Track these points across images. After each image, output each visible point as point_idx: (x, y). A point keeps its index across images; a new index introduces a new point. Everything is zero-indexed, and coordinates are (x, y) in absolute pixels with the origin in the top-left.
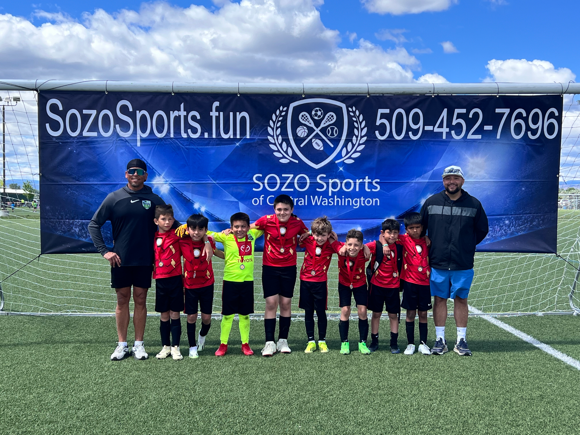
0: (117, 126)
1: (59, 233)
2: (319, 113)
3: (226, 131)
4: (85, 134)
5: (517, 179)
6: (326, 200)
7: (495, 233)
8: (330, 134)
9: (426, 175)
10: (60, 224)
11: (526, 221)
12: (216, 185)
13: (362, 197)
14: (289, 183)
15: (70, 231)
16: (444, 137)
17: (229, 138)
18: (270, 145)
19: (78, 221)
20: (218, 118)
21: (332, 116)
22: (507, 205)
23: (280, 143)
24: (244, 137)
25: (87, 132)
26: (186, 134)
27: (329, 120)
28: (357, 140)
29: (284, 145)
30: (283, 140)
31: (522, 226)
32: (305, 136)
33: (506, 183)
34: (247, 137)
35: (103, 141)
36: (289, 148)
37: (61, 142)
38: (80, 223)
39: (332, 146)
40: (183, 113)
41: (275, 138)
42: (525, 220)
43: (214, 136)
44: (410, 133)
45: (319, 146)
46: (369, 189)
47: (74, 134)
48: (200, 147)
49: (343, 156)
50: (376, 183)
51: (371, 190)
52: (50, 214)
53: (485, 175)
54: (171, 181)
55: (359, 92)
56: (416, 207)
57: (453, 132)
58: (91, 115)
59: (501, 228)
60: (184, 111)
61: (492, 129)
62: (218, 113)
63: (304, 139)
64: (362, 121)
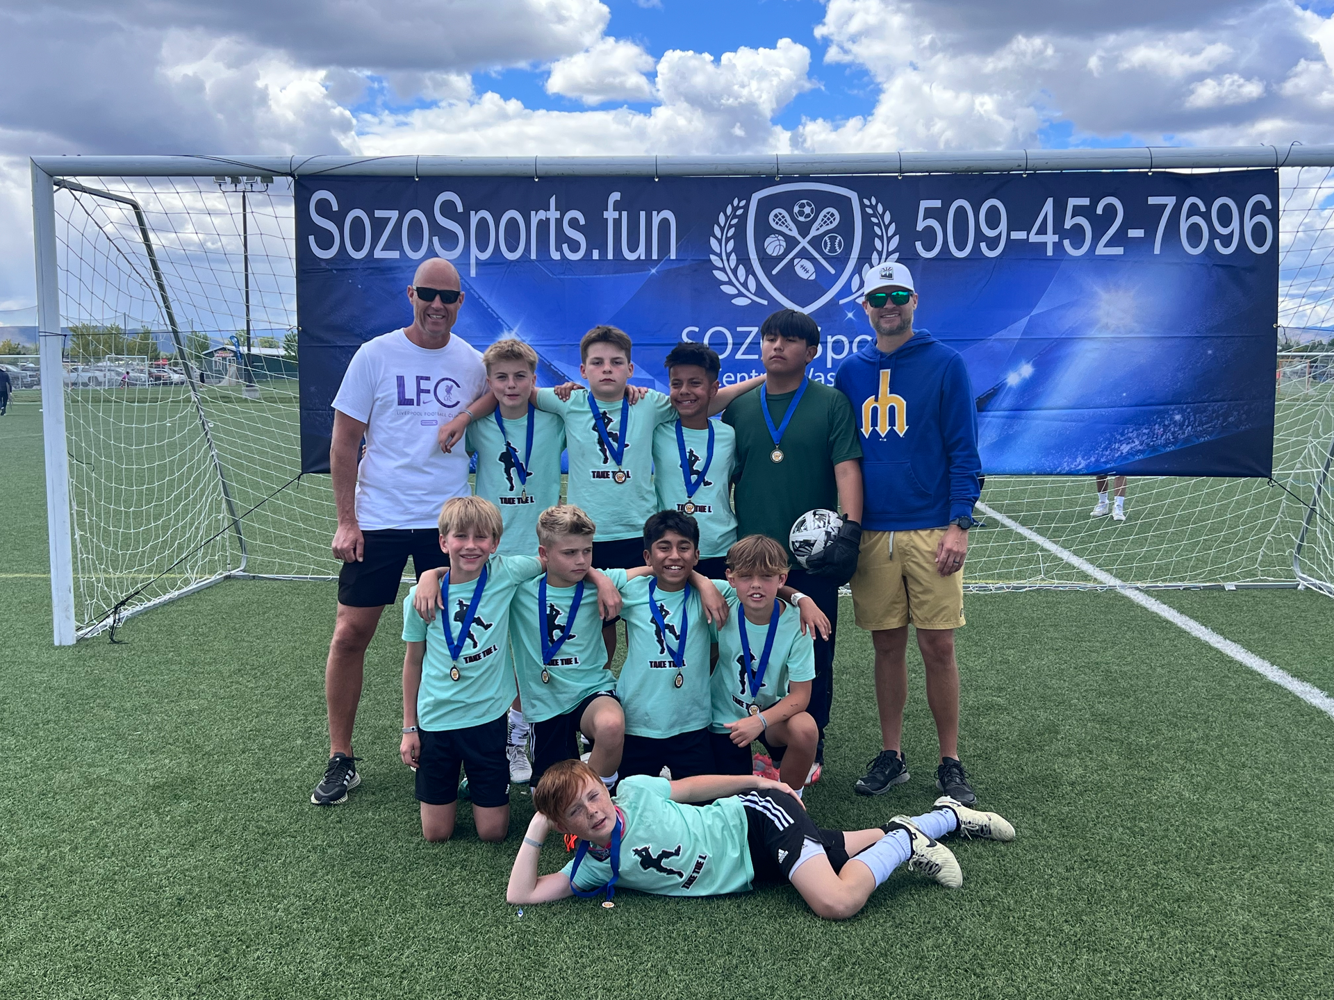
0: (436, 239)
2: (807, 210)
3: (633, 248)
4: (378, 254)
5: (1197, 332)
6: (820, 377)
7: (1154, 439)
8: (828, 248)
9: (1016, 325)
11: (1214, 415)
14: (750, 343)
16: (1050, 252)
17: (639, 259)
18: (714, 272)
20: (617, 222)
21: (832, 215)
22: (1179, 384)
23: (732, 267)
24: (666, 258)
25: (382, 250)
26: (559, 253)
27: (825, 222)
28: (880, 259)
29: (741, 271)
30: (739, 262)
31: (1207, 426)
32: (780, 253)
33: (1177, 340)
34: (672, 258)
35: (409, 267)
36: (750, 276)
37: (335, 270)
39: (833, 271)
40: (553, 214)
41: (724, 257)
42: (1213, 413)
43: (610, 256)
44: (983, 245)
45: (807, 272)
47: (360, 255)
48: (585, 276)
49: (853, 292)
52: (316, 401)
53: (1136, 325)
54: (531, 341)
55: (883, 169)
56: (999, 388)
57: (1066, 243)
58: (389, 219)
59: (1166, 428)
60: (556, 210)
61: (1143, 236)
62: (617, 213)
63: (780, 259)
64: (890, 223)
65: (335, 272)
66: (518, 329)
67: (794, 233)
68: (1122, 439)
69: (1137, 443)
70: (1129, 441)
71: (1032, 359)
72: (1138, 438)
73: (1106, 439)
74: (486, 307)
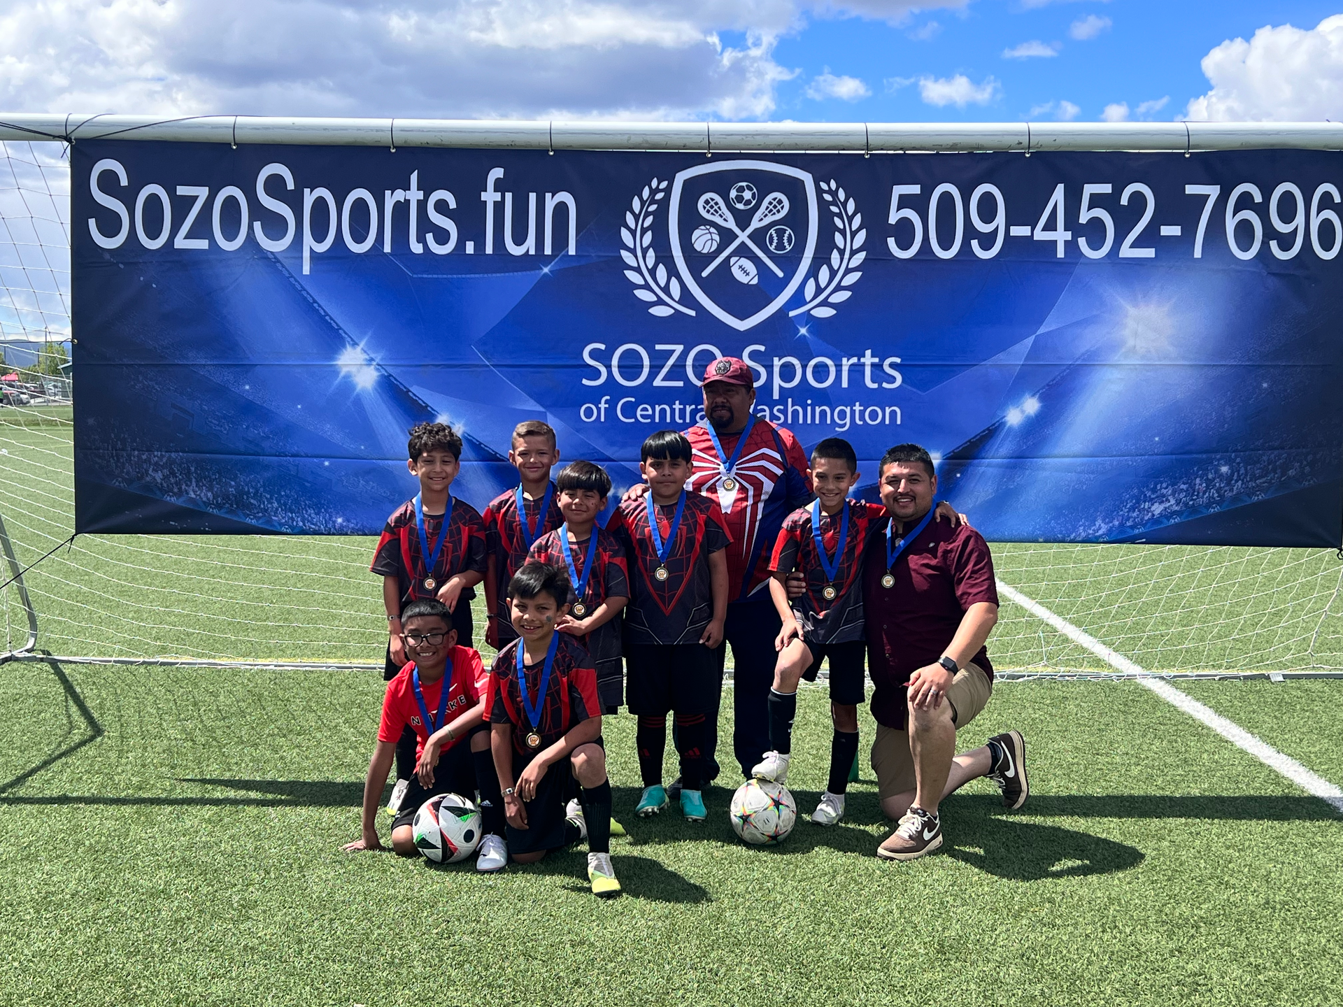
0: (257, 225)
1: (117, 484)
2: (747, 195)
3: (519, 239)
4: (181, 243)
5: (1249, 360)
6: (765, 411)
7: (1195, 497)
8: (774, 244)
9: (1017, 347)
10: (118, 459)
11: (1270, 467)
12: (493, 371)
13: (857, 404)
14: (673, 366)
15: (142, 476)
16: (1061, 253)
17: (526, 255)
18: (625, 272)
19: (161, 455)
20: (499, 207)
21: (780, 202)
22: (1226, 425)
23: (650, 267)
24: (563, 253)
25: (185, 238)
26: (421, 245)
27: (771, 210)
28: (842, 260)
29: (662, 272)
30: (658, 260)
31: (1261, 481)
32: (712, 249)
33: (1223, 369)
34: (570, 253)
35: (221, 260)
36: (673, 279)
37: (122, 263)
38: (165, 460)
39: (781, 274)
40: (415, 195)
41: (639, 254)
42: (1269, 464)
43: (489, 250)
44: (974, 244)
45: (748, 274)
46: (873, 381)
47: (155, 245)
48: (455, 276)
49: (808, 300)
50: (892, 365)
51: (880, 385)
52: (97, 437)
53: (1171, 349)
54: (382, 359)
55: (846, 145)
56: (997, 429)
57: (1082, 241)
58: (195, 198)
59: (1210, 483)
60: (419, 189)
61: (1180, 234)
62: (499, 194)
63: (711, 257)
64: (855, 214)
65: (122, 266)
66: (366, 344)
67: (731, 224)
68: (1152, 496)
69: (1172, 502)
70: (1162, 499)
71: (1038, 391)
72: (1174, 496)
73: (1132, 497)
74: (323, 314)
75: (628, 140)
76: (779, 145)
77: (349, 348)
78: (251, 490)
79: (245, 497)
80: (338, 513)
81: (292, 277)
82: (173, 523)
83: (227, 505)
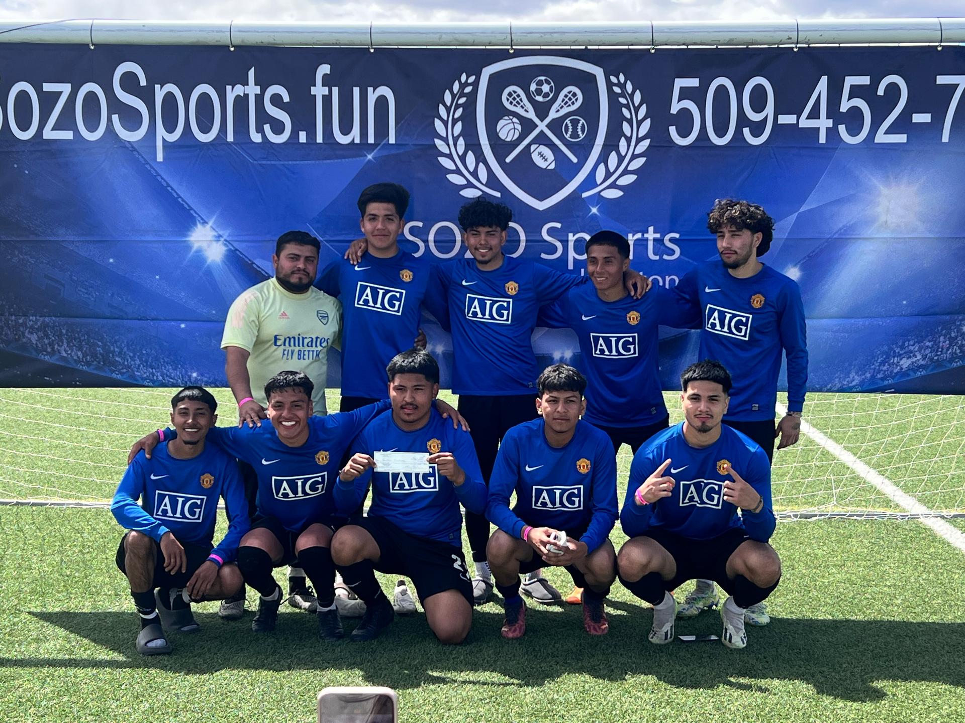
0: (115, 118)
2: (546, 88)
3: (346, 129)
4: (49, 134)
7: (939, 353)
8: (570, 133)
9: (782, 223)
15: (19, 339)
16: (822, 139)
17: (352, 142)
18: (439, 158)
19: (36, 319)
20: (327, 100)
21: (574, 95)
23: (460, 154)
24: (384, 142)
25: (52, 130)
26: (260, 134)
27: (567, 102)
28: (629, 146)
29: (471, 158)
30: (468, 148)
32: (515, 138)
34: (390, 142)
35: (84, 150)
36: (481, 164)
38: (39, 324)
39: (575, 160)
40: (253, 90)
41: (451, 142)
43: (319, 139)
44: (746, 131)
45: (546, 160)
46: (655, 254)
47: (25, 136)
48: (290, 162)
49: (598, 183)
50: (672, 240)
51: (661, 257)
53: (919, 223)
54: (229, 236)
55: (634, 41)
57: (842, 128)
58: (59, 94)
59: (952, 341)
60: (256, 85)
61: (930, 121)
62: (327, 88)
63: (514, 144)
64: (640, 105)
66: (215, 223)
67: (531, 115)
68: (901, 352)
69: (919, 357)
70: (910, 354)
71: (799, 262)
72: (920, 352)
73: (883, 353)
74: (176, 196)
75: (440, 38)
76: (574, 42)
77: (199, 225)
78: (116, 349)
79: (111, 355)
80: (192, 369)
81: (148, 163)
82: (48, 379)
83: (95, 363)
